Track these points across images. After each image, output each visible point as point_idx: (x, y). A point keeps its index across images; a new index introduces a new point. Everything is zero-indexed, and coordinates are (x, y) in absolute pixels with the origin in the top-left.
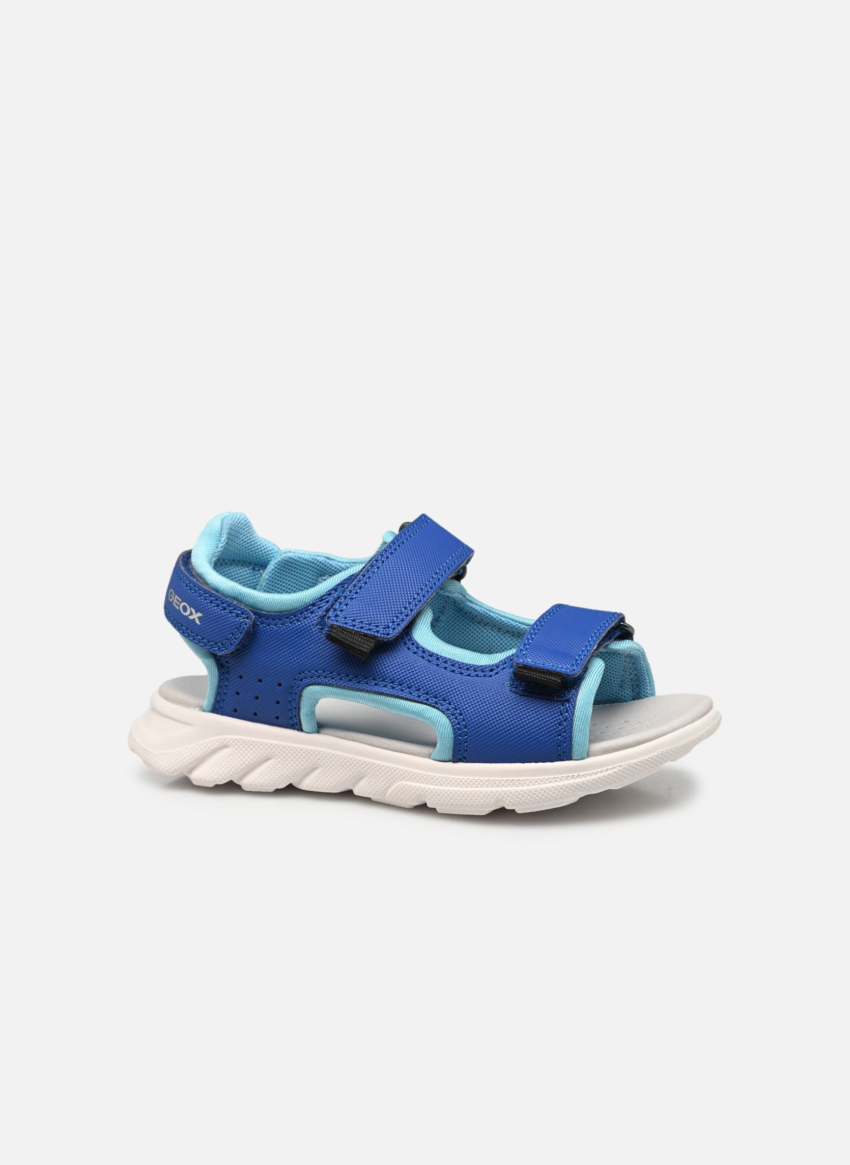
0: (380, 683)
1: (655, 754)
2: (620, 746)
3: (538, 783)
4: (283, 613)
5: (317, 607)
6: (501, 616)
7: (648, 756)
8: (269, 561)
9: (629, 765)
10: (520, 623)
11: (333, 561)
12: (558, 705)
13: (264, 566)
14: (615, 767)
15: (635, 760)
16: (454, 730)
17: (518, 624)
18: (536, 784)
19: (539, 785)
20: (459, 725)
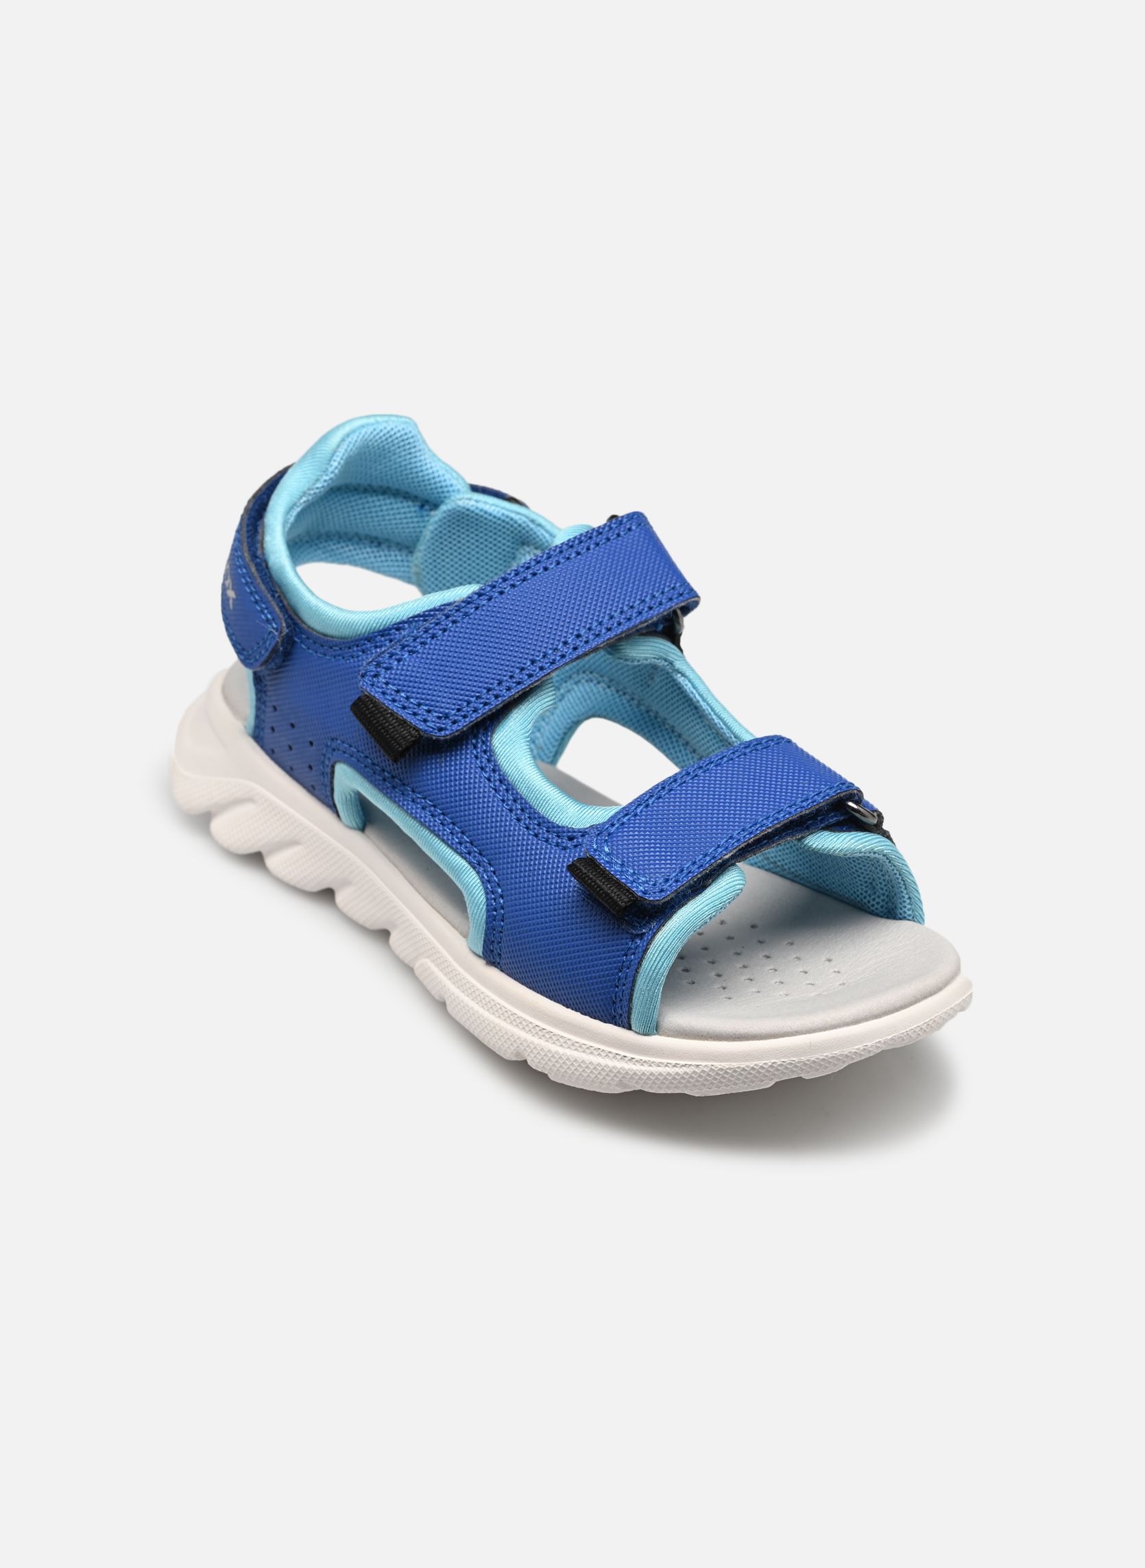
0: (419, 800)
1: (761, 1063)
2: (708, 1033)
3: (575, 1048)
4: (326, 638)
5: (373, 645)
6: (716, 714)
7: (747, 1064)
8: (442, 502)
9: (711, 1069)
10: (735, 737)
11: (539, 528)
12: (627, 938)
13: (435, 506)
14: (690, 1065)
15: (723, 1064)
16: (488, 917)
17: (732, 736)
18: (572, 1047)
19: (575, 1052)
20: (496, 911)
